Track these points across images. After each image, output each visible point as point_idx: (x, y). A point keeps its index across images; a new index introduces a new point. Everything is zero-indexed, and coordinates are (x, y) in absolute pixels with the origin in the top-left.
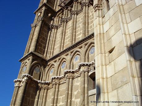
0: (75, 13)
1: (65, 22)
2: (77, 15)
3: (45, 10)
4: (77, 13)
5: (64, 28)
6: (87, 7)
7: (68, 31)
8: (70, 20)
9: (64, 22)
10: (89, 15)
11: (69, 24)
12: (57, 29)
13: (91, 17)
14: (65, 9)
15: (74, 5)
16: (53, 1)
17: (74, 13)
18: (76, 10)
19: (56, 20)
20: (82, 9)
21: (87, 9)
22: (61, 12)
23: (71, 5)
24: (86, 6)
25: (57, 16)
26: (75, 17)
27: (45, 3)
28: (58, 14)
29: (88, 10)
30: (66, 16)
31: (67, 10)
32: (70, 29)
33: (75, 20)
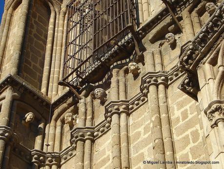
0: (121, 110)
1: (88, 142)
2: (128, 115)
3: (13, 100)
4: (127, 108)
5: (86, 162)
6: (161, 87)
8: (104, 133)
9: (84, 141)
10: (172, 118)
11: (101, 149)
12: (59, 166)
13: (181, 123)
14: (84, 92)
15: (113, 80)
16: (38, 65)
17: (118, 109)
18: (122, 98)
19: (51, 132)
20: (146, 95)
21: (161, 95)
22: (70, 105)
23: (101, 80)
24: (157, 86)
25: (54, 117)
26: (123, 124)
27: (10, 77)
28: (56, 112)
29: (166, 97)
30: (89, 117)
31: (89, 99)
32: (107, 164)
33: (123, 133)
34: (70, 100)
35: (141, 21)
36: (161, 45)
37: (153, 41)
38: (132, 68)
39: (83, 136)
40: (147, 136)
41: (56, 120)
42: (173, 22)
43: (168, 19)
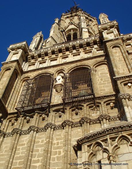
0: (35, 130)
1: (19, 135)
2: (37, 132)
4: (37, 130)
5: (16, 142)
6: (52, 129)
7: (19, 148)
8: (25, 134)
9: (17, 134)
10: (53, 142)
11: (22, 139)
12: (4, 137)
13: (56, 146)
14: (22, 115)
17: (34, 129)
18: (36, 126)
19: (5, 123)
20: (46, 129)
21: (52, 133)
22: (15, 117)
23: (30, 114)
24: (51, 128)
26: (34, 135)
28: (9, 117)
30: (21, 126)
31: (23, 118)
32: (24, 146)
33: (33, 139)
34: (16, 115)
35: (51, 101)
36: (56, 114)
37: (54, 111)
38: (44, 116)
39: (18, 132)
40: (42, 144)
41: (8, 119)
42: (63, 109)
43: (62, 107)
